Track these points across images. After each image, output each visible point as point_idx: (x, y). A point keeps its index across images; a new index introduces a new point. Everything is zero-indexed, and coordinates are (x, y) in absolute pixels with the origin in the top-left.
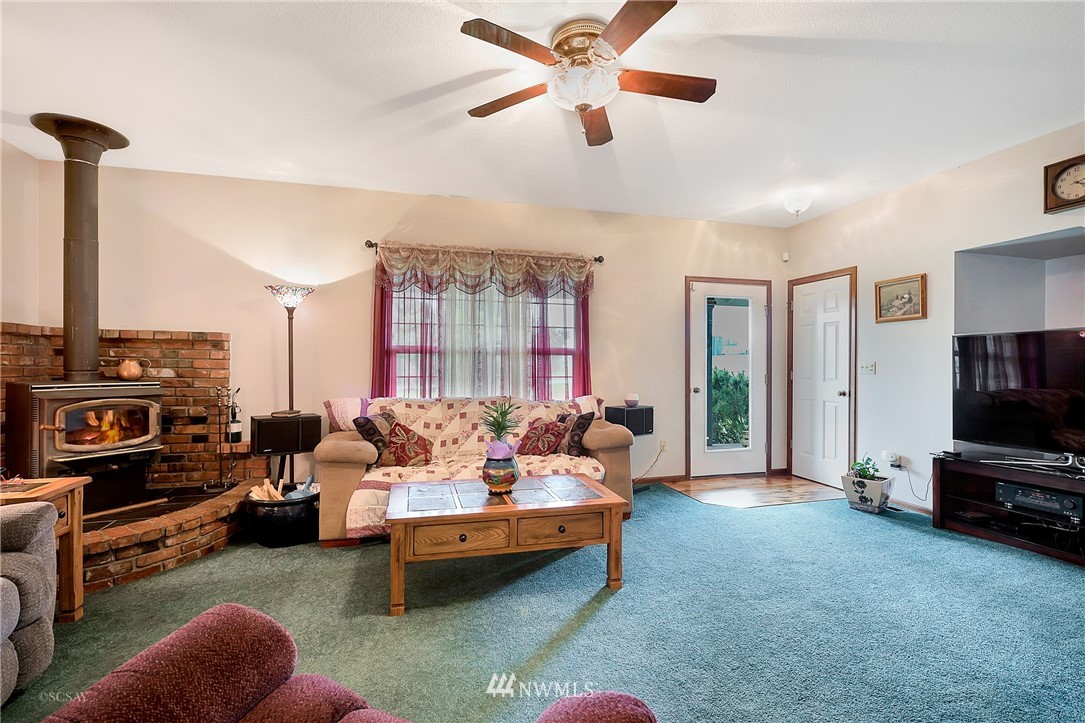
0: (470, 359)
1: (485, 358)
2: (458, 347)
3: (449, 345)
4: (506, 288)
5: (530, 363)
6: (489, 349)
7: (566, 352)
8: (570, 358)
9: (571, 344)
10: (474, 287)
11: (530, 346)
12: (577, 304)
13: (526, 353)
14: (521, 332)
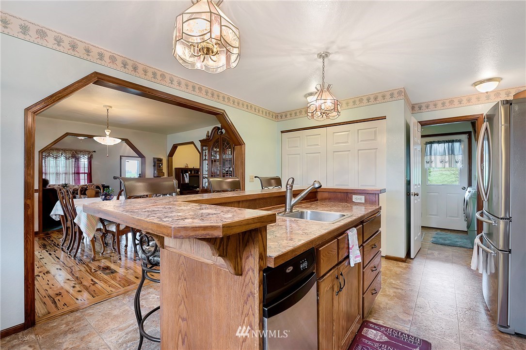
0: (55, 175)
1: (60, 175)
2: (51, 172)
3: (48, 172)
4: (66, 158)
5: (74, 176)
6: (61, 172)
7: (85, 173)
8: (86, 175)
9: (86, 171)
10: (56, 158)
11: (73, 172)
12: (88, 162)
13: (72, 174)
14: (71, 168)
